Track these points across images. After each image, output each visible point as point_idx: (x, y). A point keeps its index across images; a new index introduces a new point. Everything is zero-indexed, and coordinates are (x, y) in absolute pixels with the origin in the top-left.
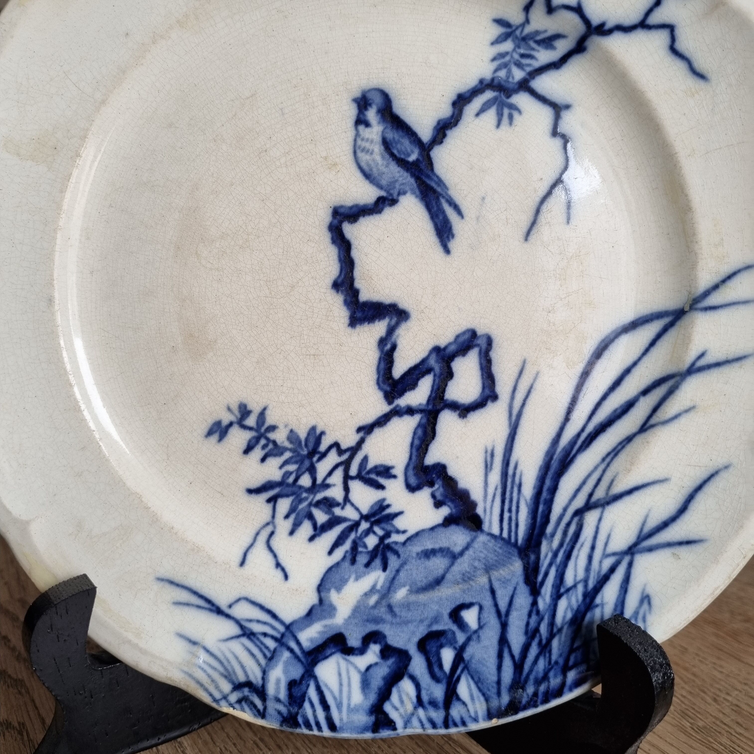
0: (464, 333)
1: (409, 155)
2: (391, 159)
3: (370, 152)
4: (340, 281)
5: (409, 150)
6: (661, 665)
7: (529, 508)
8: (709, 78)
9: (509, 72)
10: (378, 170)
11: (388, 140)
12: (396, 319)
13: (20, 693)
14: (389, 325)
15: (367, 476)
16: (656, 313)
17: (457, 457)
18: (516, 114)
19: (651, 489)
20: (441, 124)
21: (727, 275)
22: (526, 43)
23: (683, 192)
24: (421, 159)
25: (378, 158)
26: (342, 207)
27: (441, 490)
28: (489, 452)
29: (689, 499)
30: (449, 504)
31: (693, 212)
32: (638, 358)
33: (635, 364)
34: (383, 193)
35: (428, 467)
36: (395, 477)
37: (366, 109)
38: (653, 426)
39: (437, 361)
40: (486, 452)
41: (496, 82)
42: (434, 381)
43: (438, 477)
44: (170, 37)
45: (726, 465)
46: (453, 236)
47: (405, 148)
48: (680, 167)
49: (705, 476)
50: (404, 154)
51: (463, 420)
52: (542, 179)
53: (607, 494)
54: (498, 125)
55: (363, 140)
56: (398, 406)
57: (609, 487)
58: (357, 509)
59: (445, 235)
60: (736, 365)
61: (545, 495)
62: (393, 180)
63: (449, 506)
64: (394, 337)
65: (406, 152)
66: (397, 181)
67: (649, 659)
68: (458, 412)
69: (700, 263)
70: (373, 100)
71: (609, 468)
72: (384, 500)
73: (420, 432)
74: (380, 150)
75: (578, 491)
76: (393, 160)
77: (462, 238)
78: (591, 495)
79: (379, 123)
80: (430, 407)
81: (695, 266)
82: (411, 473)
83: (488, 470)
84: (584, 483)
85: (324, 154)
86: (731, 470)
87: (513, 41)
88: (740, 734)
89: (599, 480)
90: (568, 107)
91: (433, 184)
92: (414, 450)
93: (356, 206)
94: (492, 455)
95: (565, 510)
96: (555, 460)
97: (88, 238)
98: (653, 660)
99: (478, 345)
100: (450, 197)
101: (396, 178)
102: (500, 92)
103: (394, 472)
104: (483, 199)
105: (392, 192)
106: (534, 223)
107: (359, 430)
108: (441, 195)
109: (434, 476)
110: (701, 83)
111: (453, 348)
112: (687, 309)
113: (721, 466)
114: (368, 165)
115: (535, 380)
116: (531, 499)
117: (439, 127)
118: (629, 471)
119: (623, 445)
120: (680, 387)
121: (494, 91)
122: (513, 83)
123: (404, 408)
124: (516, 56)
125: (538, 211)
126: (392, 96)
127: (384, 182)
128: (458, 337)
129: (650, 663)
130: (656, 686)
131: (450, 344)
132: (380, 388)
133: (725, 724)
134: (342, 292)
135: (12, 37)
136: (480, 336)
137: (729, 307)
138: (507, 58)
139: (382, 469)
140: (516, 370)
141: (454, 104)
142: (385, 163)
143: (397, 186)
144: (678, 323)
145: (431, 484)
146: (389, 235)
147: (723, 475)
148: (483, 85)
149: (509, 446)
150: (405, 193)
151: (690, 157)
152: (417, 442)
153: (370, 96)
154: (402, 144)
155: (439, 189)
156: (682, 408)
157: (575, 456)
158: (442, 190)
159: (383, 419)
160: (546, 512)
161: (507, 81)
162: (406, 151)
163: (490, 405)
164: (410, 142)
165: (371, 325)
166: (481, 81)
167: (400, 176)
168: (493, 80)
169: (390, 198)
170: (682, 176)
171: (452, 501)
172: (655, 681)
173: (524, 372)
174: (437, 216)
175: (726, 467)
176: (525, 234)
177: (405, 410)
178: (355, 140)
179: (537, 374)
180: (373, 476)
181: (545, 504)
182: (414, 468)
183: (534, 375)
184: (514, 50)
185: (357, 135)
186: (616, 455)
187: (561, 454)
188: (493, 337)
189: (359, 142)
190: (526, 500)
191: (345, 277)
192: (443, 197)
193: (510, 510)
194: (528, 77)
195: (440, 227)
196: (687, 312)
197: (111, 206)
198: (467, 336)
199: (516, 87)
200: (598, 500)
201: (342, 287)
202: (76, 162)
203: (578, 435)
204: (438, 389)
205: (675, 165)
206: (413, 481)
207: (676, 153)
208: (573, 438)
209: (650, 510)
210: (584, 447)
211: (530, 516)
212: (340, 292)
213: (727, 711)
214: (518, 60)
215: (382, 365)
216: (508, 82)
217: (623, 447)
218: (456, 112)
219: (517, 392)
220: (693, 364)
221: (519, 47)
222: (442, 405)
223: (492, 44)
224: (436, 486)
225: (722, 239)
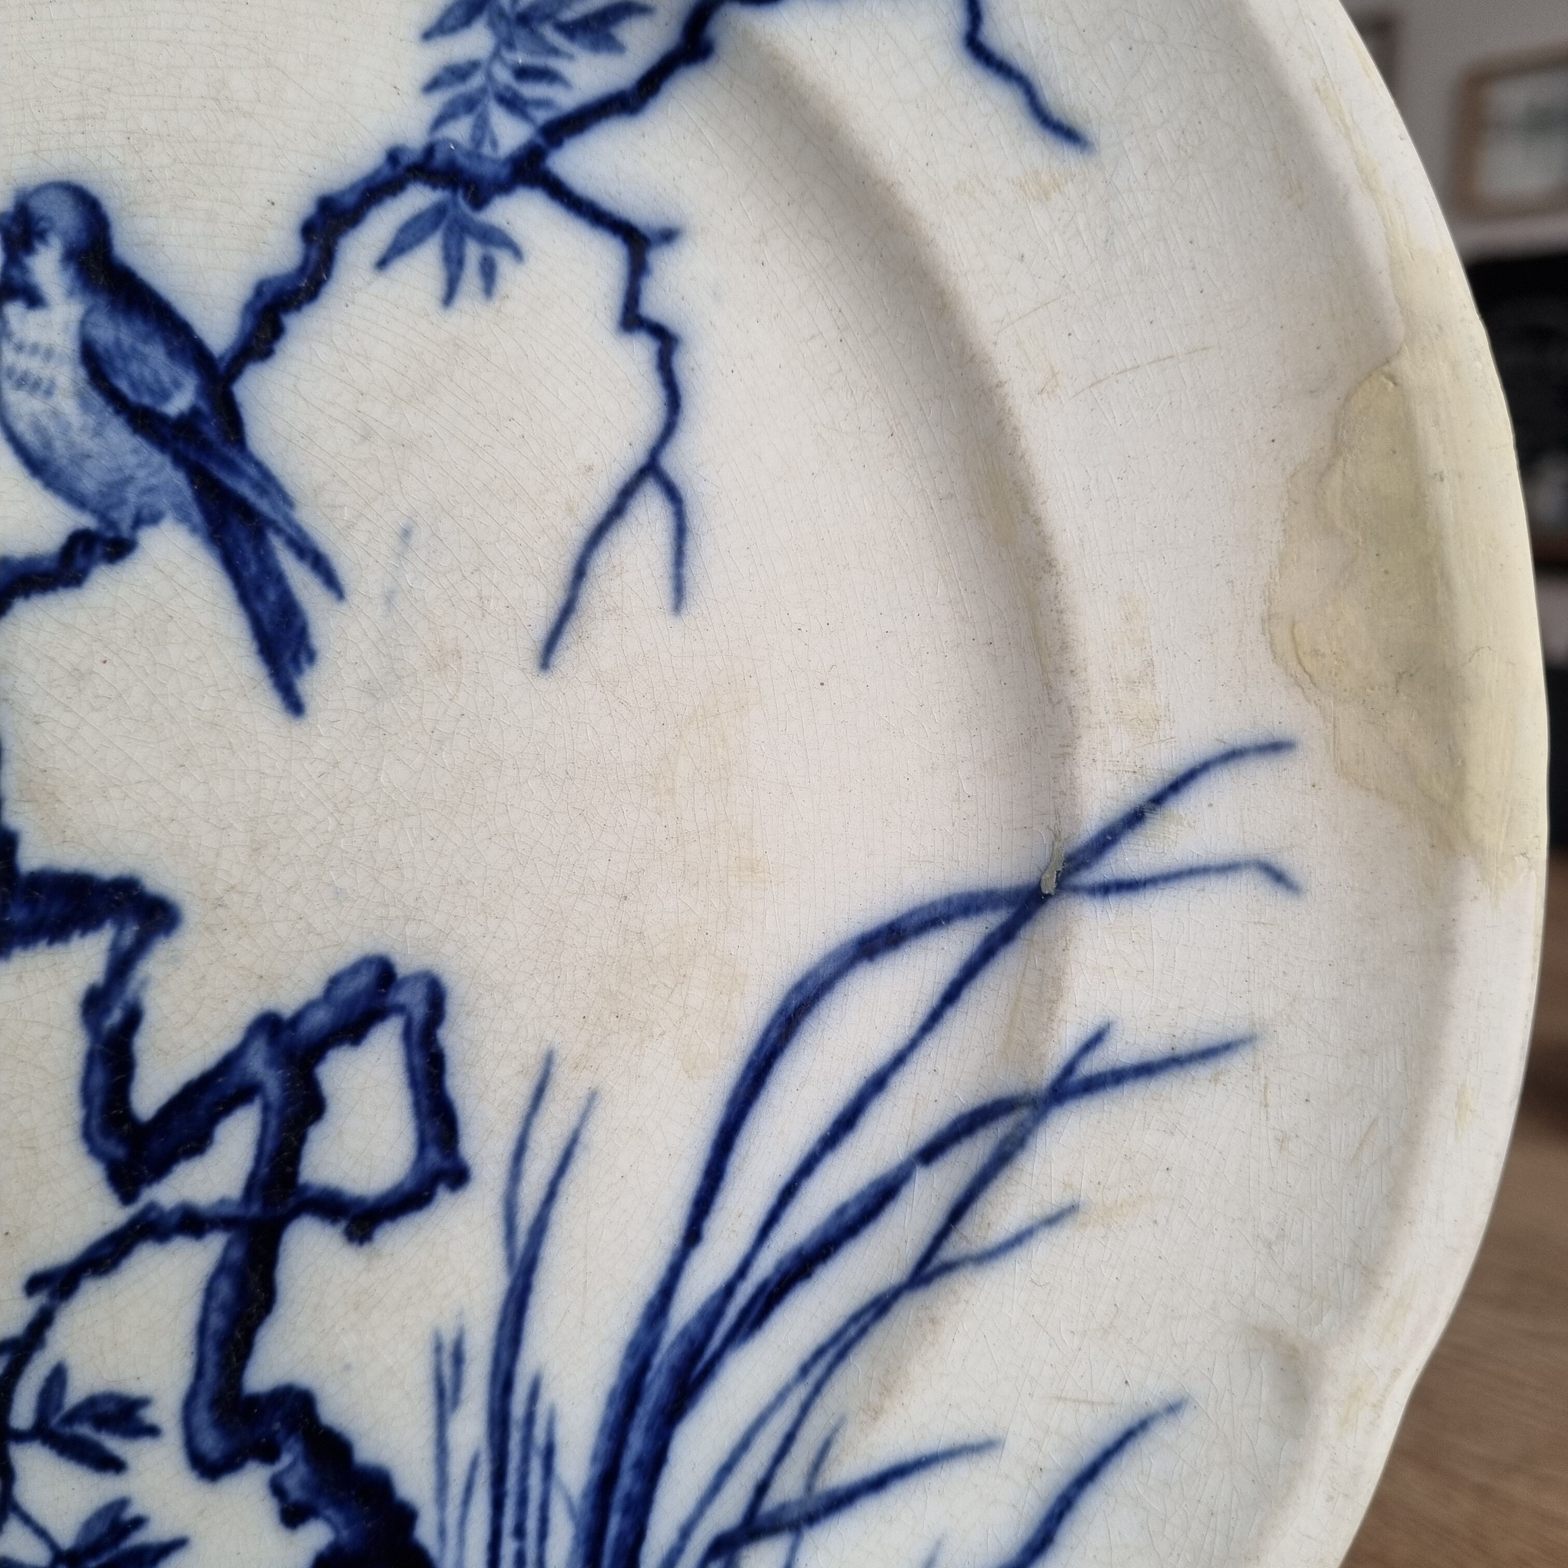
0: (355, 970)
1: (165, 396)
2: (110, 409)
3: (44, 386)
5: (166, 378)
7: (577, 1525)
8: (1091, 138)
9: (482, 126)
10: (71, 444)
11: (100, 349)
12: (136, 928)
14: (114, 947)
15: (67, 1431)
16: (960, 897)
17: (348, 1367)
18: (504, 261)
19: (943, 1474)
20: (268, 296)
21: (1169, 778)
22: (533, 32)
23: (1026, 511)
24: (204, 406)
25: (68, 406)
27: (302, 1469)
28: (448, 1348)
29: (1057, 1511)
30: (330, 1512)
31: (1058, 574)
32: (907, 1042)
33: (899, 1060)
34: (87, 521)
35: (255, 1400)
36: (153, 1431)
37: (29, 249)
38: (949, 1267)
39: (272, 1062)
40: (438, 1349)
41: (440, 157)
42: (264, 1125)
43: (291, 1430)
45: (1171, 1400)
46: (311, 656)
47: (156, 373)
48: (1015, 429)
49: (1107, 1434)
50: (152, 392)
51: (360, 1250)
52: (590, 468)
53: (809, 1487)
54: (449, 296)
55: (19, 348)
56: (152, 1207)
57: (816, 1466)
58: (41, 1533)
59: (287, 656)
60: (1202, 1072)
61: (626, 1481)
62: (117, 477)
63: (328, 1520)
64: (133, 985)
65: (156, 387)
66: (129, 480)
68: (342, 1225)
69: (1084, 741)
70: (50, 219)
71: (818, 1401)
72: (122, 1503)
73: (225, 1289)
74: (74, 381)
75: (726, 1470)
76: (118, 412)
77: (340, 663)
78: (762, 1488)
79: (71, 293)
80: (255, 1209)
81: (1070, 750)
82: (202, 1418)
83: (448, 1404)
84: (744, 1445)
86: (1187, 1417)
87: (492, 25)
89: (790, 1438)
90: (668, 236)
91: (245, 489)
92: (210, 1348)
94: (458, 1358)
95: (685, 1533)
96: (659, 1370)
99: (400, 1009)
100: (299, 529)
101: (127, 472)
102: (454, 190)
103: (150, 1415)
104: (406, 534)
105: (115, 515)
106: (567, 611)
107: (34, 1284)
108: (272, 524)
109: (277, 1426)
110: (1067, 154)
111: (320, 1018)
112: (1049, 887)
113: (1155, 1405)
114: (39, 429)
115: (584, 1116)
116: (585, 1495)
117: (259, 305)
118: (876, 1413)
119: (862, 1322)
120: (1031, 1141)
121: (434, 186)
122: (494, 161)
123: (172, 1212)
124: (503, 76)
125: (580, 572)
126: (112, 206)
127: (88, 485)
128: (334, 982)
131: (310, 1006)
132: (95, 1151)
136: (406, 980)
137: (1175, 884)
138: (476, 81)
139: (111, 1407)
140: (524, 1089)
141: (308, 230)
142: (91, 421)
143: (131, 495)
144: (1025, 933)
145: (269, 1455)
146: (107, 655)
147: (1162, 1432)
148: (400, 170)
149: (508, 1328)
150: (154, 519)
151: (1045, 395)
152: (217, 1321)
153: (39, 206)
154: (144, 359)
155: (263, 505)
156: (1038, 1212)
157: (718, 1356)
158: (274, 506)
159: (108, 1250)
160: (630, 1540)
161: (475, 154)
162: (158, 381)
163: (444, 1199)
164: (171, 354)
165: (59, 948)
166: (393, 156)
167: (140, 466)
168: (430, 150)
169: (110, 534)
170: (1022, 457)
171: (339, 1504)
173: (549, 1094)
174: (260, 591)
175: (1173, 1409)
176: (540, 646)
177: (174, 1219)
179: (592, 1098)
180: (85, 1430)
181: (626, 1512)
182: (215, 1403)
183: (583, 1102)
184: (496, 55)
186: (841, 1356)
187: (677, 1351)
188: (449, 980)
190: (568, 1499)
192: (279, 531)
193: (520, 1532)
194: (540, 141)
195: (268, 627)
196: (1048, 896)
198: (364, 980)
199: (504, 172)
200: (783, 1507)
203: (728, 1290)
204: (279, 1150)
205: (999, 422)
206: (210, 1443)
207: (1000, 385)
208: (713, 1298)
209: (939, 1544)
210: (745, 1328)
211: (581, 1551)
214: (508, 88)
215: (99, 1078)
216: (480, 157)
217: (863, 1332)
218: (315, 255)
219: (529, 1156)
220: (1069, 1069)
221: (511, 44)
222: (292, 1202)
223: (428, 35)
224: (286, 1459)
225: (1151, 664)
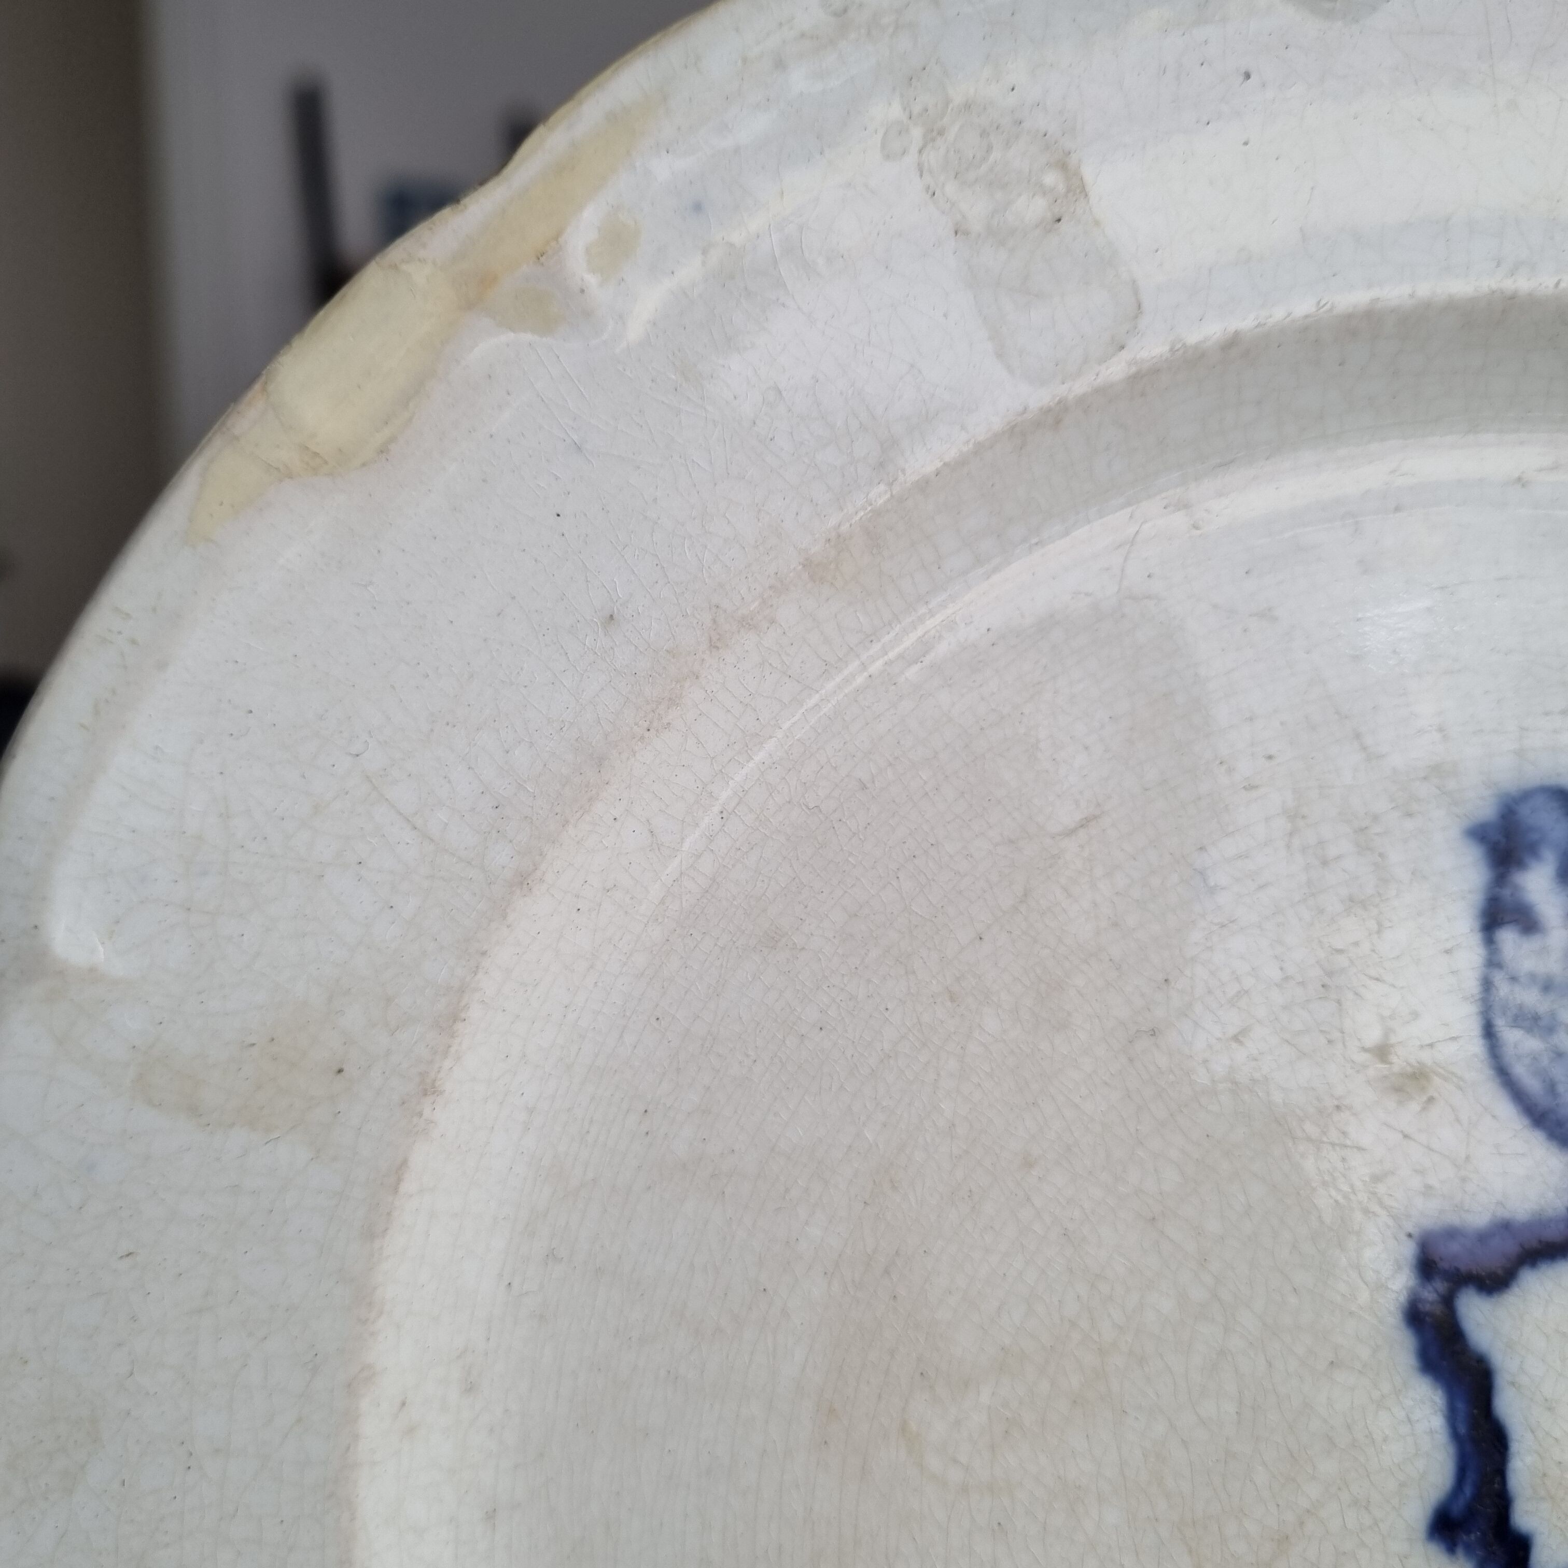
4: (1457, 1509)
26: (1452, 1233)
44: (772, 621)
85: (1373, 1036)
93: (1505, 1227)
97: (470, 1388)
134: (1469, 1550)
135: (162, 666)
178: (1487, 985)
185: (1493, 962)
189: (1503, 989)
191: (1478, 1496)
197: (551, 1256)
201: (1468, 1532)
202: (420, 1114)
212: (1460, 1551)
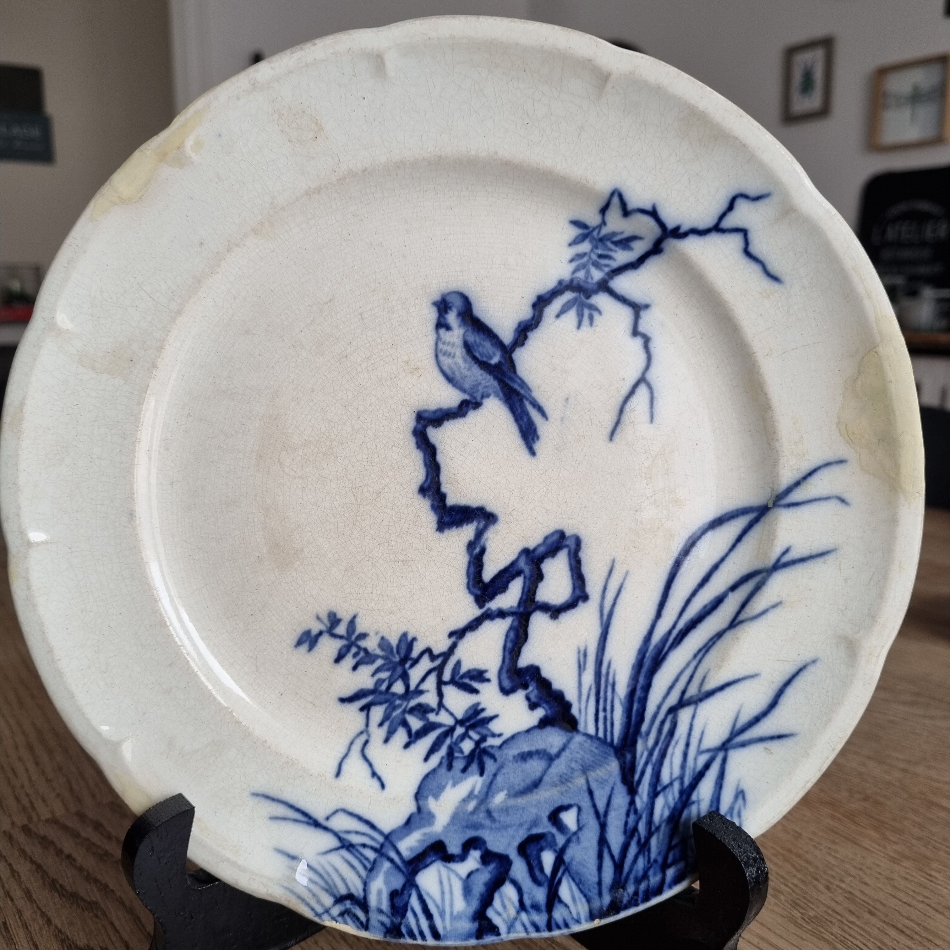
0: (552, 534)
1: (491, 358)
2: (473, 362)
3: (452, 355)
4: (426, 485)
5: (491, 352)
6: (755, 859)
7: (623, 707)
8: (783, 280)
9: (588, 273)
10: (461, 373)
11: (469, 343)
12: (484, 522)
13: (97, 916)
14: (477, 528)
15: (461, 681)
16: (741, 509)
17: (550, 659)
18: (596, 315)
19: (742, 685)
20: (522, 326)
21: (808, 471)
22: (604, 244)
23: (762, 391)
24: (503, 361)
25: (460, 361)
26: (425, 411)
27: (536, 691)
28: (582, 652)
29: (779, 694)
30: (544, 705)
31: (773, 410)
32: (725, 554)
33: (722, 560)
34: (466, 397)
35: (521, 670)
36: (488, 680)
37: (446, 312)
38: (742, 622)
39: (526, 563)
40: (579, 652)
41: (575, 282)
42: (524, 583)
43: (532, 679)
44: (245, 245)
45: (813, 659)
46: (538, 438)
47: (487, 350)
48: (759, 366)
49: (792, 669)
50: (486, 357)
51: (554, 621)
52: (624, 379)
53: (700, 691)
54: (579, 326)
55: (444, 343)
56: (489, 609)
57: (701, 684)
58: (452, 714)
59: (530, 438)
60: (820, 560)
61: (639, 693)
62: (476, 383)
63: (544, 708)
64: (483, 541)
65: (487, 355)
66: (479, 384)
67: (742, 855)
68: (549, 613)
69: (781, 461)
70: (452, 303)
71: (700, 665)
72: (478, 704)
73: (512, 635)
74: (462, 353)
75: (671, 688)
76: (476, 363)
77: (547, 440)
78: (684, 692)
79: (460, 326)
80: (522, 609)
81: (776, 464)
82: (504, 676)
83: (582, 670)
84: (677, 680)
85: (406, 358)
86: (818, 664)
87: (591, 242)
88: (852, 923)
89: (691, 677)
90: (647, 306)
91: (516, 387)
92: (507, 653)
93: (440, 410)
94: (585, 655)
95: (659, 707)
96: (648, 658)
97: (167, 449)
98: (746, 856)
99: (567, 546)
100: (534, 399)
101: (479, 381)
102: (580, 293)
103: (487, 675)
104: (567, 399)
105: (475, 395)
106: (618, 423)
107: (451, 634)
108: (524, 397)
109: (528, 678)
110: (775, 285)
111: (542, 549)
112: (770, 505)
113: (808, 660)
114: (451, 368)
115: (625, 579)
116: (625, 698)
117: (520, 329)
118: (720, 667)
119: (713, 641)
120: (767, 583)
121: (574, 292)
122: (593, 284)
123: (495, 611)
124: (594, 257)
125: (621, 411)
126: (472, 299)
127: (467, 386)
128: (546, 538)
129: (744, 858)
130: (750, 881)
131: (539, 546)
132: (471, 592)
133: (837, 913)
134: (429, 497)
135: (85, 252)
136: (569, 537)
137: (809, 504)
138: (585, 259)
139: (475, 673)
140: (606, 570)
141: (534, 306)
142: (467, 366)
143: (480, 388)
144: (763, 520)
145: (525, 686)
146: (474, 438)
147: (811, 669)
148: (563, 287)
149: (601, 645)
150: (488, 396)
151: (768, 356)
152: (509, 645)
153: (449, 299)
154: (484, 347)
155: (522, 392)
156: (770, 604)
157: (667, 653)
158: (526, 392)
159: (475, 623)
160: (641, 710)
161: (586, 281)
162: (488, 353)
163: (581, 604)
164: (492, 345)
165: (460, 529)
166: (560, 282)
167: (483, 379)
168: (572, 281)
169: (474, 401)
170: (761, 375)
171: (547, 702)
172: (749, 875)
173: (613, 572)
174: (521, 418)
175: (814, 662)
176: (609, 434)
177: (496, 613)
178: (436, 344)
179: (627, 573)
180: (467, 681)
181: (639, 702)
182: (508, 671)
183: (624, 574)
184: (592, 250)
185: (438, 338)
186: (707, 651)
187: (654, 652)
188: (582, 537)
189: (441, 346)
190: (620, 699)
191: (431, 482)
192: (527, 399)
193: (605, 710)
194: (606, 277)
195: (524, 429)
196: (770, 508)
197: (189, 415)
198: (556, 537)
199: (595, 287)
200: (691, 697)
201: (429, 492)
202: (153, 373)
203: (670, 632)
204: (529, 591)
205: (754, 364)
206: (507, 684)
207: (754, 353)
208: (665, 635)
209: (741, 706)
210: (675, 644)
211: (625, 715)
212: (427, 497)
213: (840, 899)
214: (596, 261)
215: (472, 569)
216: (587, 282)
217: (714, 643)
218: (537, 313)
219: (607, 591)
220: (778, 560)
221: (597, 248)
222: (533, 607)
223: (570, 245)
224: (531, 688)
225: (802, 437)
